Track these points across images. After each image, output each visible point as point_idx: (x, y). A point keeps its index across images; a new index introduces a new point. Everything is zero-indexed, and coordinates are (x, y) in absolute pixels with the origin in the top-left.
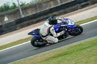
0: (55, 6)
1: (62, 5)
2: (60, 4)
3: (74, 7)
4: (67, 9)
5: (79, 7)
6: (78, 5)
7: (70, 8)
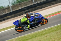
0: (9, 12)
1: (13, 12)
2: (12, 11)
3: (20, 13)
4: (16, 14)
5: (24, 13)
6: (23, 12)
7: (18, 14)
